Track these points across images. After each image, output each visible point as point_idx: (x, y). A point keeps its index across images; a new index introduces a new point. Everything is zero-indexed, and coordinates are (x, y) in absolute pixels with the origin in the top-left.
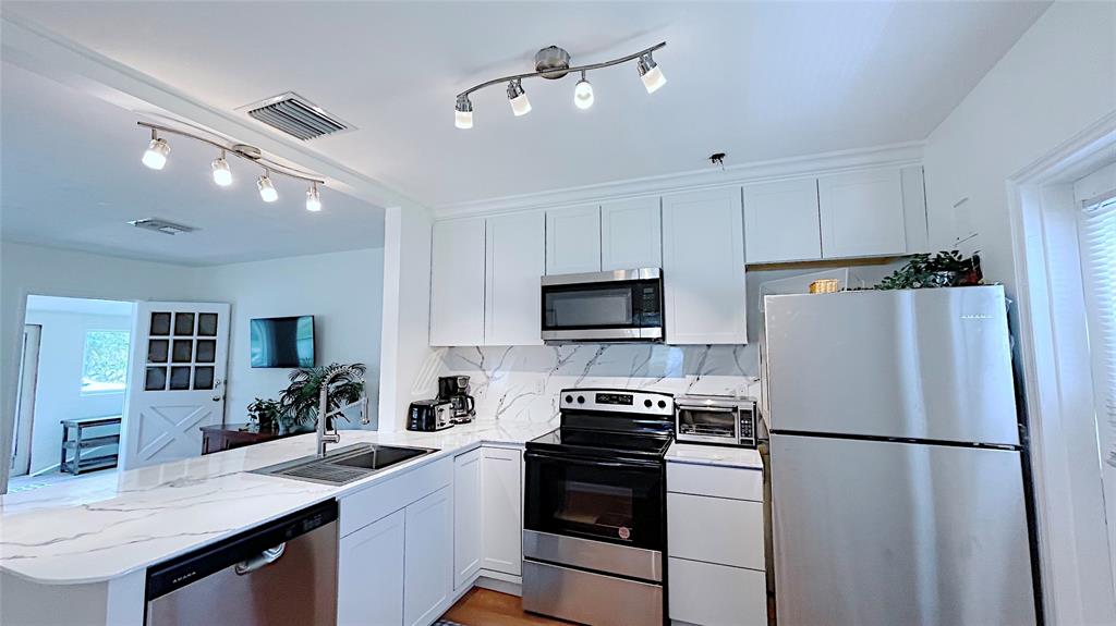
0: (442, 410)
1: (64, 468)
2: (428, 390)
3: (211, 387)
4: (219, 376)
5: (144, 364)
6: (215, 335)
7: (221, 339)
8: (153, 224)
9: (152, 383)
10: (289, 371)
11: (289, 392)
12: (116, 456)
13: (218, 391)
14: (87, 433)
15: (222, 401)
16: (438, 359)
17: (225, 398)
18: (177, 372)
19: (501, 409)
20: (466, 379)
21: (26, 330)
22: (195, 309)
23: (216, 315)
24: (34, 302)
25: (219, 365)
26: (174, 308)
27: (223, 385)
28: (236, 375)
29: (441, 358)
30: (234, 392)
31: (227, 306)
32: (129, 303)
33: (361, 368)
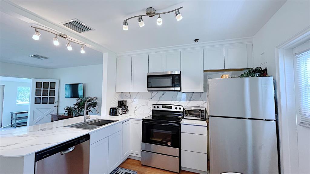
0: (119, 110)
1: (12, 126)
2: (115, 104)
3: (54, 103)
4: (56, 100)
5: (34, 96)
7: (56, 89)
8: (36, 57)
9: (37, 102)
10: (76, 99)
11: (76, 105)
12: (27, 122)
13: (56, 104)
14: (18, 116)
15: (57, 107)
16: (118, 96)
17: (58, 106)
18: (44, 99)
19: (136, 109)
20: (126, 101)
22: (49, 81)
23: (55, 83)
25: (56, 97)
26: (43, 81)
27: (57, 102)
28: (61, 100)
29: (119, 96)
30: (60, 105)
31: (58, 80)
32: (30, 79)
33: (96, 98)
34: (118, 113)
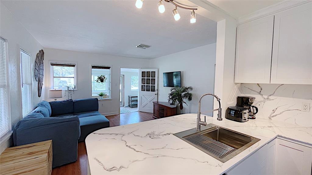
0: (245, 113)
1: (129, 106)
3: (154, 91)
4: (156, 88)
5: (141, 85)
6: (155, 77)
7: (156, 78)
8: (141, 46)
9: (143, 89)
10: (170, 88)
11: (171, 94)
12: (137, 105)
13: (156, 92)
14: (133, 99)
15: (157, 95)
16: (237, 88)
17: (157, 94)
18: (147, 87)
21: (121, 76)
22: (151, 70)
23: (155, 72)
24: (122, 70)
25: (156, 85)
26: (146, 70)
27: (157, 91)
28: (160, 89)
30: (159, 93)
31: (157, 69)
32: (138, 69)
33: (191, 88)
34: (243, 118)
